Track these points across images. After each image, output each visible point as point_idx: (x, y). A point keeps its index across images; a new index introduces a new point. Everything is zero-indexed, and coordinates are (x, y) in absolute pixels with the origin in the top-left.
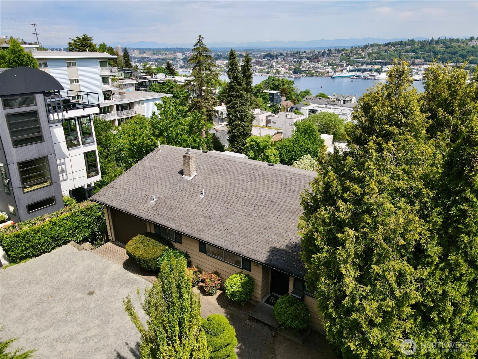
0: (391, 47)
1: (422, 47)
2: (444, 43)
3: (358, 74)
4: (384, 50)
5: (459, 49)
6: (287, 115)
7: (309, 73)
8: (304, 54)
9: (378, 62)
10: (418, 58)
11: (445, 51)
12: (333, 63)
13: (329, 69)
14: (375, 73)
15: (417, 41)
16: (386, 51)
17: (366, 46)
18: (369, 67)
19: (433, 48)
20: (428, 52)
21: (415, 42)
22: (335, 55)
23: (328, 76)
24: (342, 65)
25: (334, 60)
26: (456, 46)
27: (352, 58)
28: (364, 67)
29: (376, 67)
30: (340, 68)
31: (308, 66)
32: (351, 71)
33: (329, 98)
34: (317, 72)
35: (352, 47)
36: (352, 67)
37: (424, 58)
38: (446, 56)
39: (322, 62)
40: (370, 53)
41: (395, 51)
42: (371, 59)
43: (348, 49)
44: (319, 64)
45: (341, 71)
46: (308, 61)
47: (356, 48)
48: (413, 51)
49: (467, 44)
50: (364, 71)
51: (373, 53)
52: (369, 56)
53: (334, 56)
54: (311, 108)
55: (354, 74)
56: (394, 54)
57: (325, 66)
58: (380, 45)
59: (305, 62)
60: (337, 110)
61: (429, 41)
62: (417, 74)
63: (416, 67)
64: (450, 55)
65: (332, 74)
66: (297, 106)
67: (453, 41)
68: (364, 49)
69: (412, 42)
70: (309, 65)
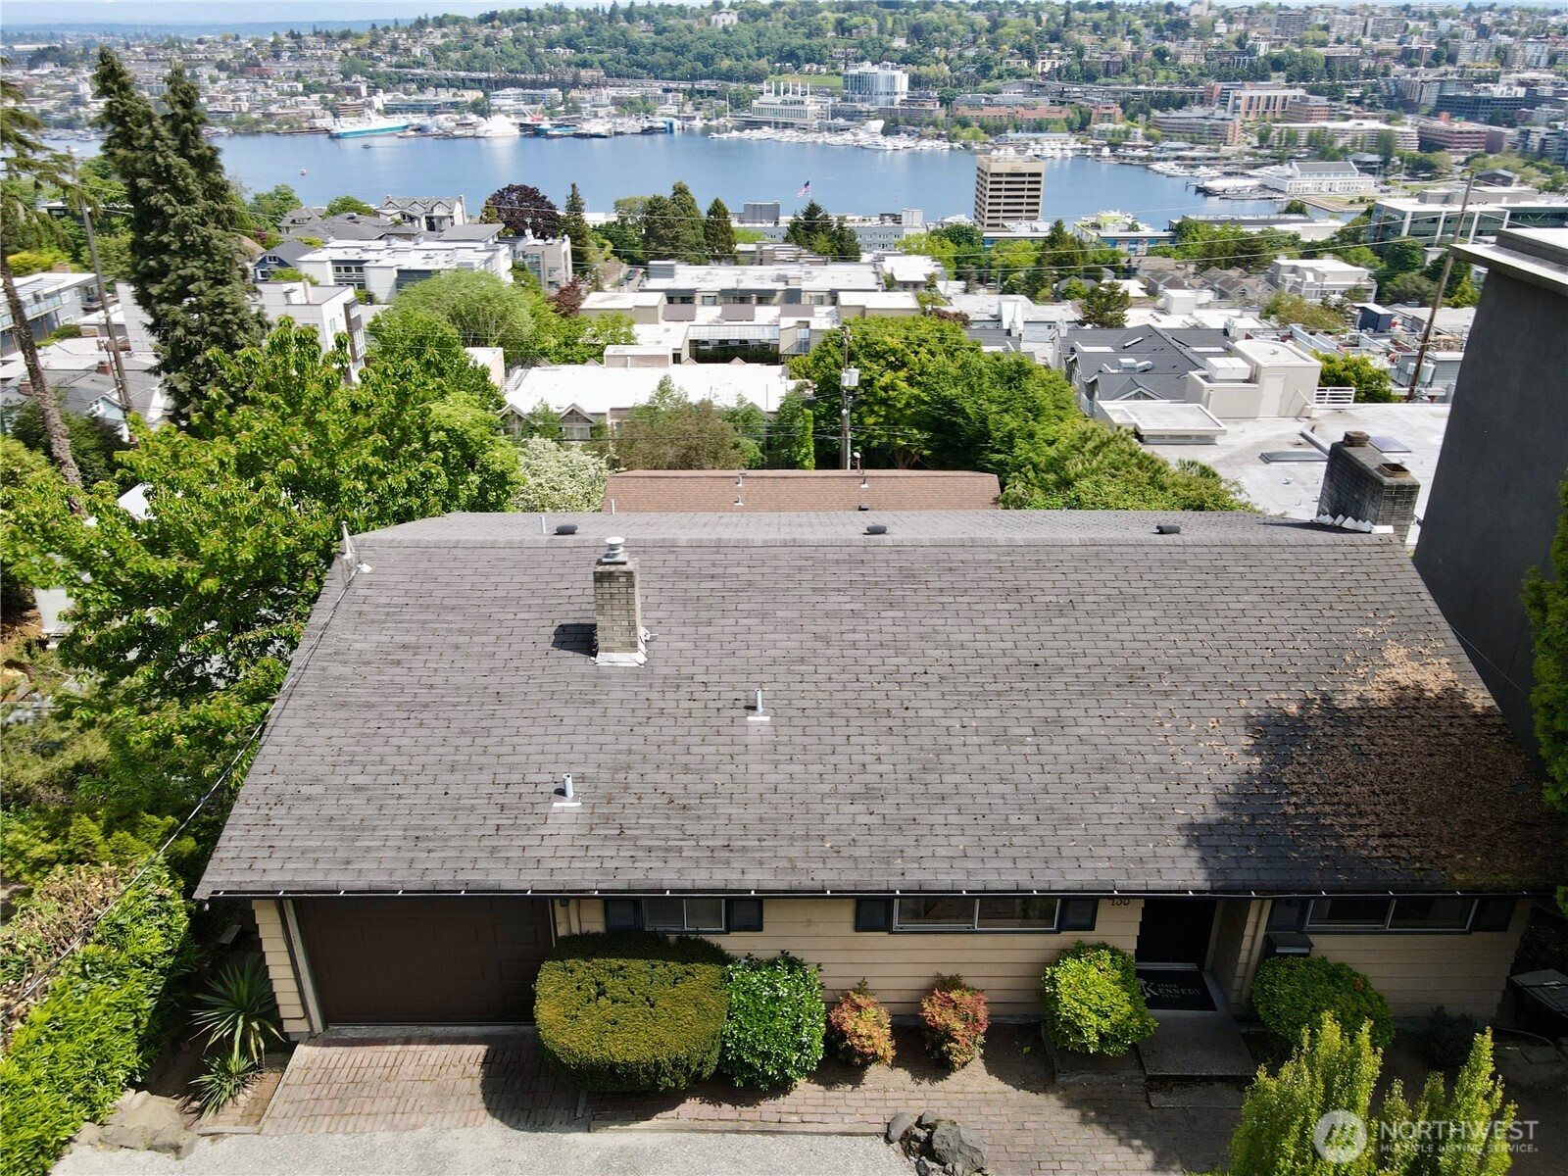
0: (500, 29)
1: (591, 29)
2: (647, 18)
3: (417, 120)
4: (481, 36)
5: (690, 37)
6: (287, 294)
7: (239, 123)
8: (201, 47)
9: (472, 80)
10: (584, 65)
11: (654, 44)
12: (320, 85)
13: (311, 104)
14: (473, 118)
15: (573, 10)
16: (488, 43)
17: (421, 24)
18: (445, 96)
19: (623, 34)
20: (610, 47)
21: (567, 13)
22: (319, 53)
23: (313, 130)
24: (354, 92)
25: (322, 73)
26: (681, 26)
27: (382, 65)
28: (429, 95)
29: (472, 95)
30: (349, 100)
31: (231, 97)
32: (389, 111)
33: (376, 214)
34: (269, 116)
35: (374, 26)
36: (389, 96)
37: (602, 64)
38: (660, 57)
39: (279, 79)
40: (438, 48)
41: (516, 41)
42: (447, 68)
43: (359, 31)
44: (266, 84)
45: (358, 112)
46: (223, 75)
47: (386, 30)
48: (569, 44)
49: (708, 23)
50: (433, 110)
51: (447, 48)
52: (437, 59)
53: (319, 59)
54: (340, 255)
55: (404, 123)
56: (514, 51)
57: (293, 94)
58: (465, 20)
59: (213, 80)
60: (432, 253)
61: (607, 11)
62: (596, 115)
63: (587, 95)
64: (670, 54)
65: (326, 121)
66: (278, 252)
67: (671, 14)
68: (417, 34)
69: (559, 14)
70: (233, 91)
